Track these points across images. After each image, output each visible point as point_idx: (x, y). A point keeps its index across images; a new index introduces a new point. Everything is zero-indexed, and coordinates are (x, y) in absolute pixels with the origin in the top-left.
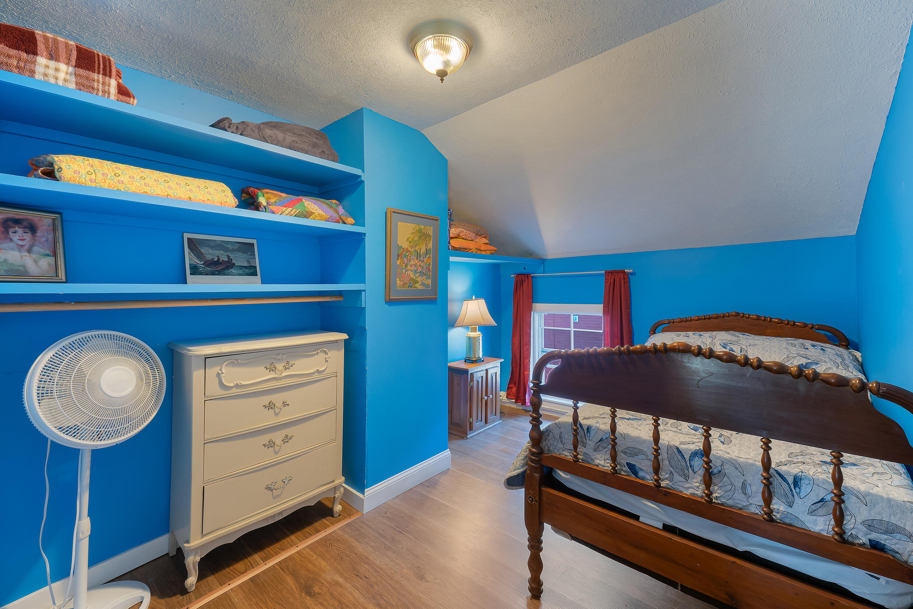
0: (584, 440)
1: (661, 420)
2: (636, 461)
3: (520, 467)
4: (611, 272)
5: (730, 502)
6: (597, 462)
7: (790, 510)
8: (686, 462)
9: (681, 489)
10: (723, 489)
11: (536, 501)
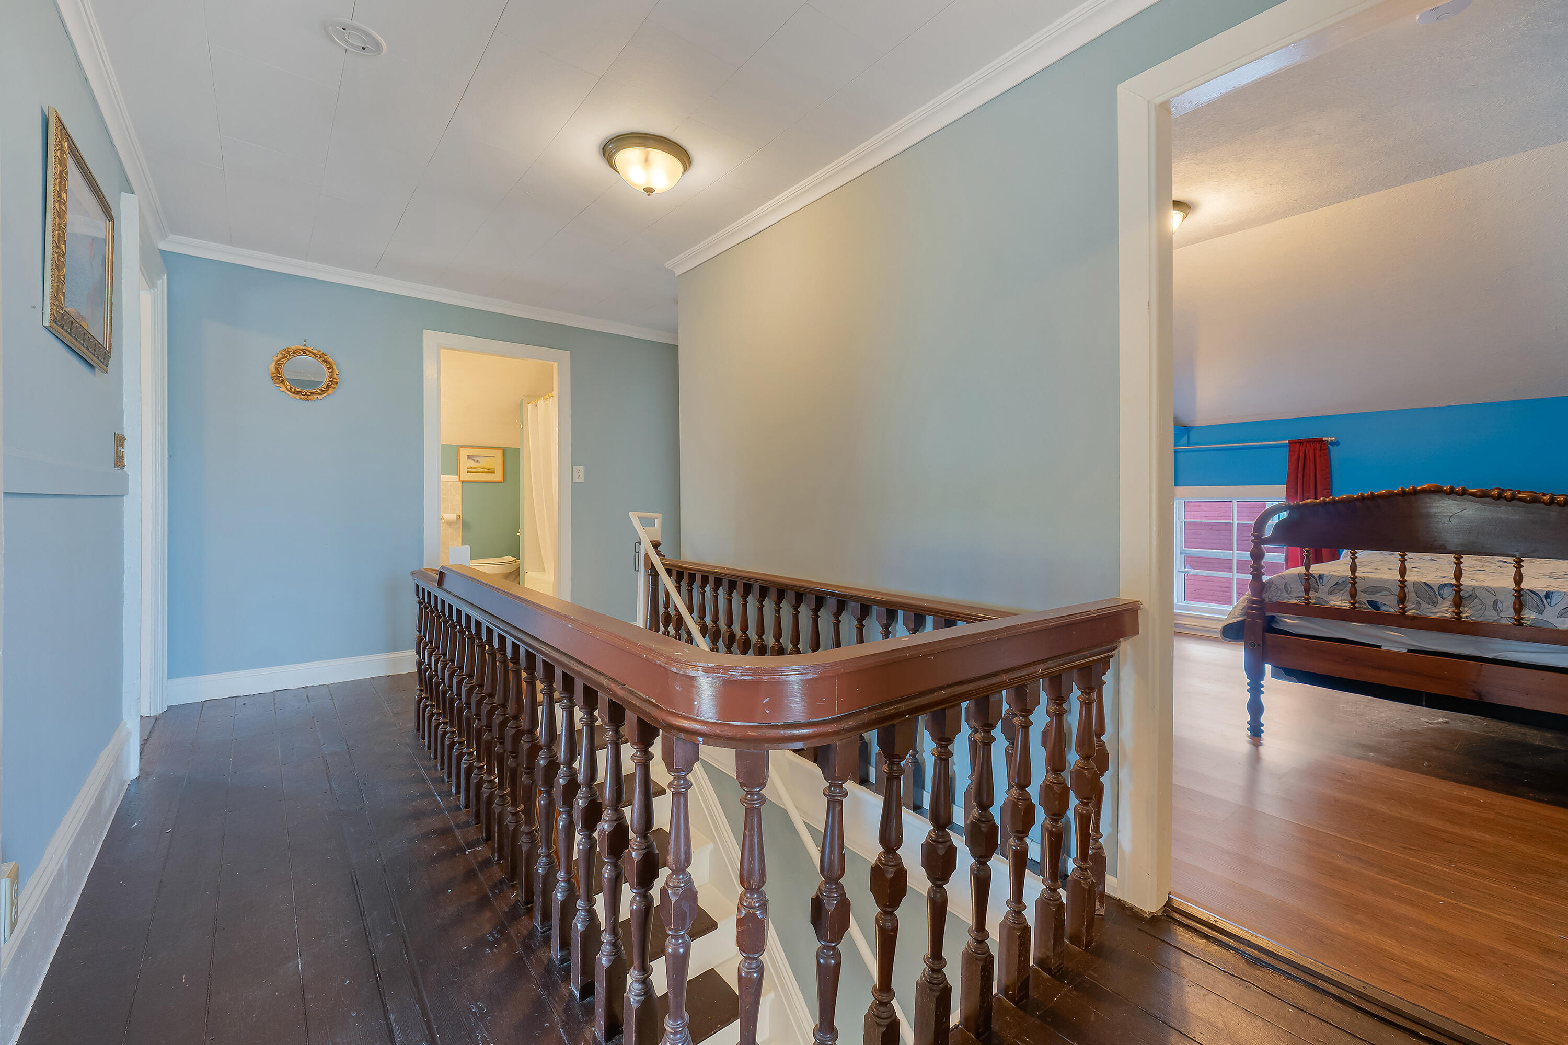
0: (1316, 586)
1: (1409, 555)
2: (1378, 598)
3: (1239, 616)
4: (1300, 442)
5: (1481, 619)
6: (1332, 603)
7: (1540, 617)
8: (1435, 592)
9: (1429, 614)
10: (1474, 609)
11: (1259, 645)
